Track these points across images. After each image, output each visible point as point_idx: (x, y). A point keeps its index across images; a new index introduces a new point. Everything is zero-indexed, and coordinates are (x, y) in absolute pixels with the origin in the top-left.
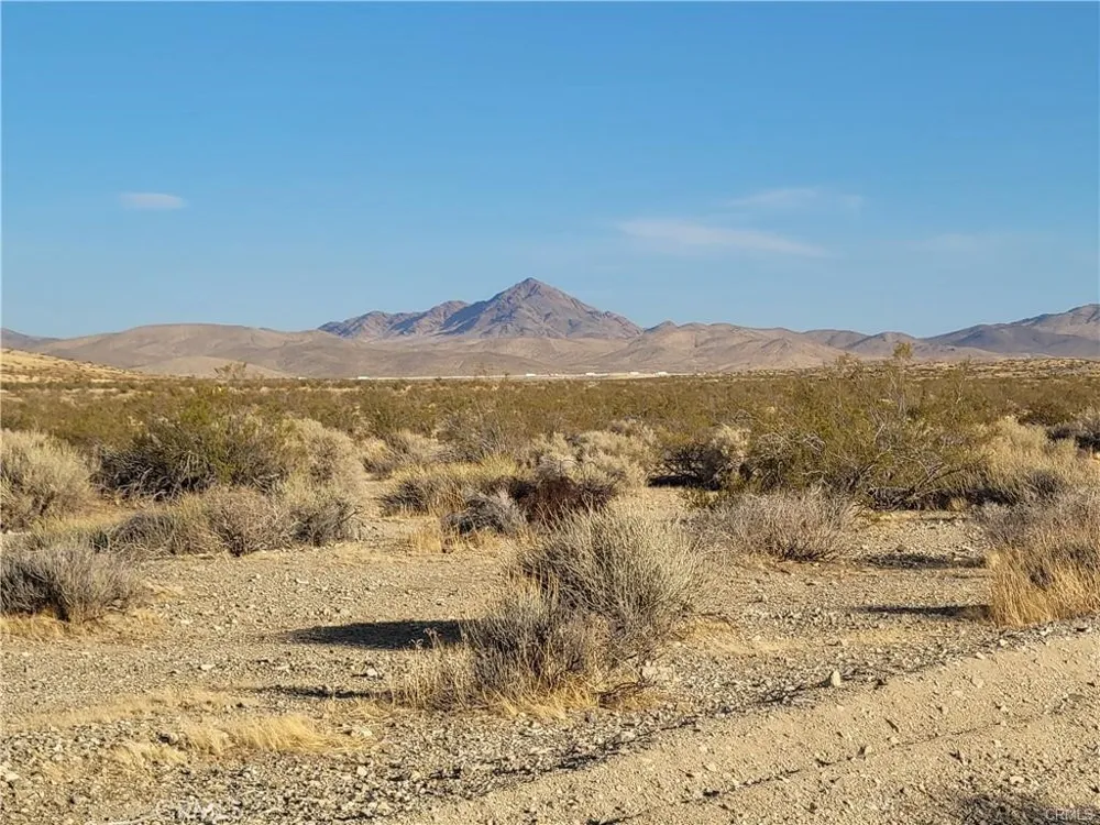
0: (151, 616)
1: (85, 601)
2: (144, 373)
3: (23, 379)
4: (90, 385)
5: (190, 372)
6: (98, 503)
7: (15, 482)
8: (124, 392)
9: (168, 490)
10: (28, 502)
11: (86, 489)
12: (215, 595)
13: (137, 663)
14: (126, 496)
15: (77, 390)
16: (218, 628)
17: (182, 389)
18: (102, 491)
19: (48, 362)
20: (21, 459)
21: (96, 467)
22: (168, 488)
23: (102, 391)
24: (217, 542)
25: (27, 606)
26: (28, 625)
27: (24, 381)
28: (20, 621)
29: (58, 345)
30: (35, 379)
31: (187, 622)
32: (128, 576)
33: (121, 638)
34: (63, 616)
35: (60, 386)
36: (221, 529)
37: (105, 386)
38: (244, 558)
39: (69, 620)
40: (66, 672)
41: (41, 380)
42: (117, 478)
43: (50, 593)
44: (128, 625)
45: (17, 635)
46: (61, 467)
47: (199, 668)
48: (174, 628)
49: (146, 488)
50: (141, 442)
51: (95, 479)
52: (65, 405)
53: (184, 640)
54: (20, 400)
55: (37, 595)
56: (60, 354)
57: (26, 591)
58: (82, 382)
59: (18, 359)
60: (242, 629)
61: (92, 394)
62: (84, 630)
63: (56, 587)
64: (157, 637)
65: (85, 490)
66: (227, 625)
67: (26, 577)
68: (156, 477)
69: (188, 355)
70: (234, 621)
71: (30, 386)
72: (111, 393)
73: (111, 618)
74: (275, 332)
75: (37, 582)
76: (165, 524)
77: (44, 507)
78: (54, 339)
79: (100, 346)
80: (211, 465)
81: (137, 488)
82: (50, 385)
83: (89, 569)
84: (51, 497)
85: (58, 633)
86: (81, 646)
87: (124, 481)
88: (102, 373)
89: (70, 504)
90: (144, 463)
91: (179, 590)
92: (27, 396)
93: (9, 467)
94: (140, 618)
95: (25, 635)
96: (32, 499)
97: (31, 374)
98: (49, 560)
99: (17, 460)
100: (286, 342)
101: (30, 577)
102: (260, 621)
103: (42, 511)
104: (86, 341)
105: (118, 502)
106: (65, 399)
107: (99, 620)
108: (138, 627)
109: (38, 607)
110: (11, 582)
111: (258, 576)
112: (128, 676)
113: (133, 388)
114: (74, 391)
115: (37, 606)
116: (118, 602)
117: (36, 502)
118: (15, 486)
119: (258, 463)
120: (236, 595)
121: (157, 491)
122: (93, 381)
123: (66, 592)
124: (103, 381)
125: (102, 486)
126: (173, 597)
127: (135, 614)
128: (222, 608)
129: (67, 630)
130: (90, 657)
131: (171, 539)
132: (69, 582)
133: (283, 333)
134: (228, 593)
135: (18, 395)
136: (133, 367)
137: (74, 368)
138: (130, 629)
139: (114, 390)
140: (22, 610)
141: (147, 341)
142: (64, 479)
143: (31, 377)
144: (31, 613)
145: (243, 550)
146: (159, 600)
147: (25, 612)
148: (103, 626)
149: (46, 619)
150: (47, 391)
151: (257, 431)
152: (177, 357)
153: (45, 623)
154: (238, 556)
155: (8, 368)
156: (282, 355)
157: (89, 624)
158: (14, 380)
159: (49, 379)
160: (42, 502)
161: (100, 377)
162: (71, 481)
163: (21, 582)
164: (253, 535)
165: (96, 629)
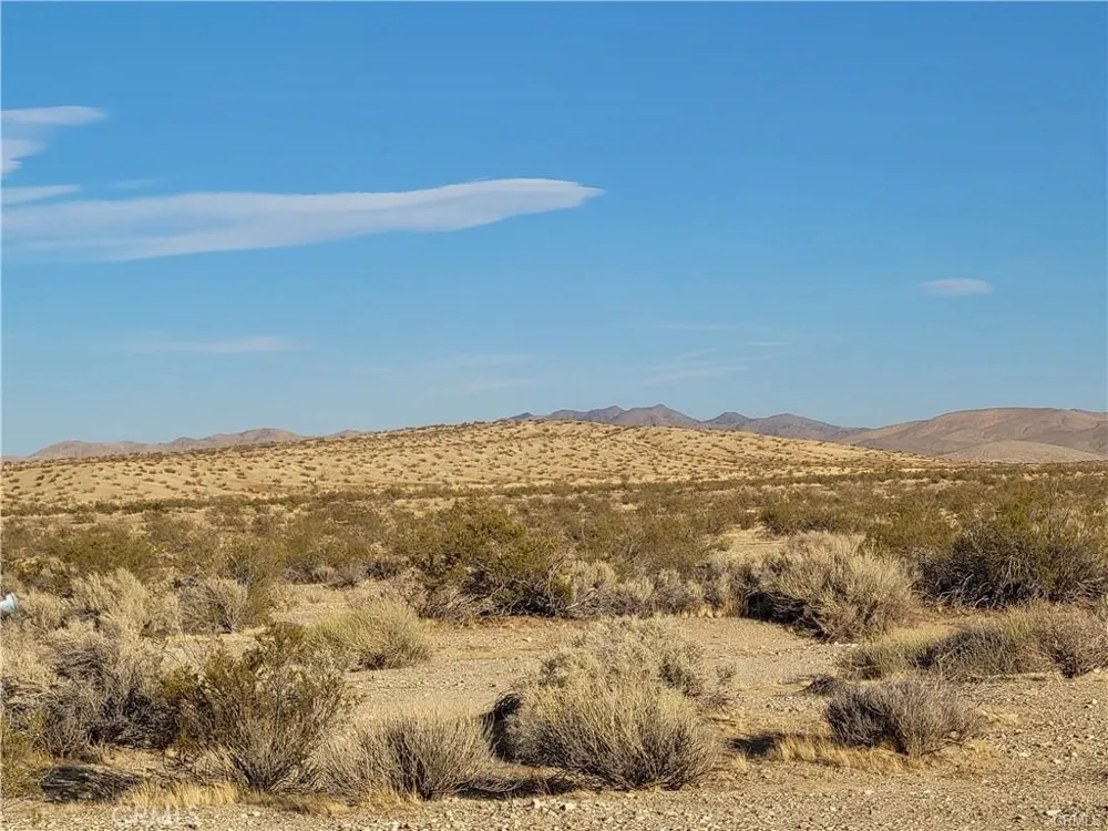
0: (988, 748)
1: (922, 734)
2: (954, 460)
3: (835, 471)
4: (902, 476)
5: (1000, 458)
6: (920, 611)
7: (839, 591)
8: (936, 482)
9: (990, 597)
10: (852, 611)
11: (906, 595)
12: (1051, 723)
13: (981, 807)
14: (948, 604)
15: (890, 481)
16: (1057, 761)
17: (994, 476)
18: (924, 598)
19: (859, 453)
20: (843, 568)
21: (918, 575)
22: (990, 594)
23: (914, 481)
24: (1049, 663)
25: (866, 739)
26: (867, 758)
27: (837, 473)
28: (858, 753)
29: (866, 435)
30: (847, 471)
31: (1024, 754)
32: (963, 706)
33: (960, 773)
34: (901, 749)
35: (871, 477)
36: (1051, 649)
37: (916, 476)
38: (1077, 680)
39: (907, 754)
40: (911, 815)
41: (852, 471)
42: (938, 585)
43: (886, 725)
44: (966, 758)
45: (857, 768)
46: (883, 575)
47: (1045, 814)
48: (1013, 761)
49: (967, 595)
50: (962, 546)
51: (917, 586)
52: (878, 498)
53: (1025, 777)
54: (834, 493)
55: (875, 728)
56: (870, 444)
57: (863, 724)
58: (892, 472)
59: (831, 451)
60: (1082, 763)
61: (904, 486)
62: (922, 764)
63: (892, 720)
64: (995, 771)
65: (907, 598)
66: (1067, 758)
67: (863, 710)
68: (977, 583)
69: (997, 440)
70: (1074, 754)
71: (842, 478)
72: (923, 484)
73: (950, 751)
74: (1087, 413)
75: (874, 715)
76: (992, 639)
77: (868, 616)
78: (862, 429)
79: (908, 435)
80: (1034, 569)
81: (959, 595)
82: (862, 477)
83: (924, 701)
84: (875, 605)
85: (897, 766)
86: (921, 780)
87: (945, 588)
88: (912, 462)
89: (894, 613)
90: (964, 569)
91: (1013, 717)
92: (841, 488)
93: (833, 577)
94: (977, 751)
95: (865, 769)
96: (856, 608)
97: (843, 465)
98: (885, 693)
99: (840, 570)
100: (1099, 423)
101: (867, 709)
102: (1100, 754)
103: (866, 620)
104: (895, 430)
105: (940, 610)
106: (877, 491)
107: (936, 753)
108: (976, 760)
109: (877, 739)
110: (850, 715)
111: (1095, 702)
112: (973, 822)
113: (944, 477)
114: (886, 482)
115: (875, 739)
116: (954, 734)
117: (860, 611)
118: (839, 596)
119: (1082, 567)
120: (1073, 724)
121: (979, 598)
122: (904, 470)
123: (903, 726)
124: (914, 470)
125: (924, 593)
126: (1008, 725)
127: (972, 745)
128: (1060, 739)
129: (906, 763)
130: (932, 797)
131: (999, 656)
132: (907, 716)
133: (1095, 414)
134: (1065, 722)
135: (832, 489)
136: (943, 454)
137: (884, 458)
138: (968, 762)
139: (925, 480)
140: (861, 743)
141: (956, 427)
142: (886, 587)
143: (843, 468)
144: (869, 746)
145: (1076, 671)
146: (995, 730)
147: (863, 745)
148: (941, 759)
149: (885, 753)
150: (859, 484)
151: (1079, 534)
152: (987, 443)
153: (884, 756)
154: (1071, 677)
155: (821, 460)
156: (1095, 437)
157: (927, 758)
158: (827, 473)
159: (860, 471)
160: (866, 611)
161: (910, 466)
162: (893, 589)
163: (859, 715)
164: (1085, 656)
165: (934, 763)
